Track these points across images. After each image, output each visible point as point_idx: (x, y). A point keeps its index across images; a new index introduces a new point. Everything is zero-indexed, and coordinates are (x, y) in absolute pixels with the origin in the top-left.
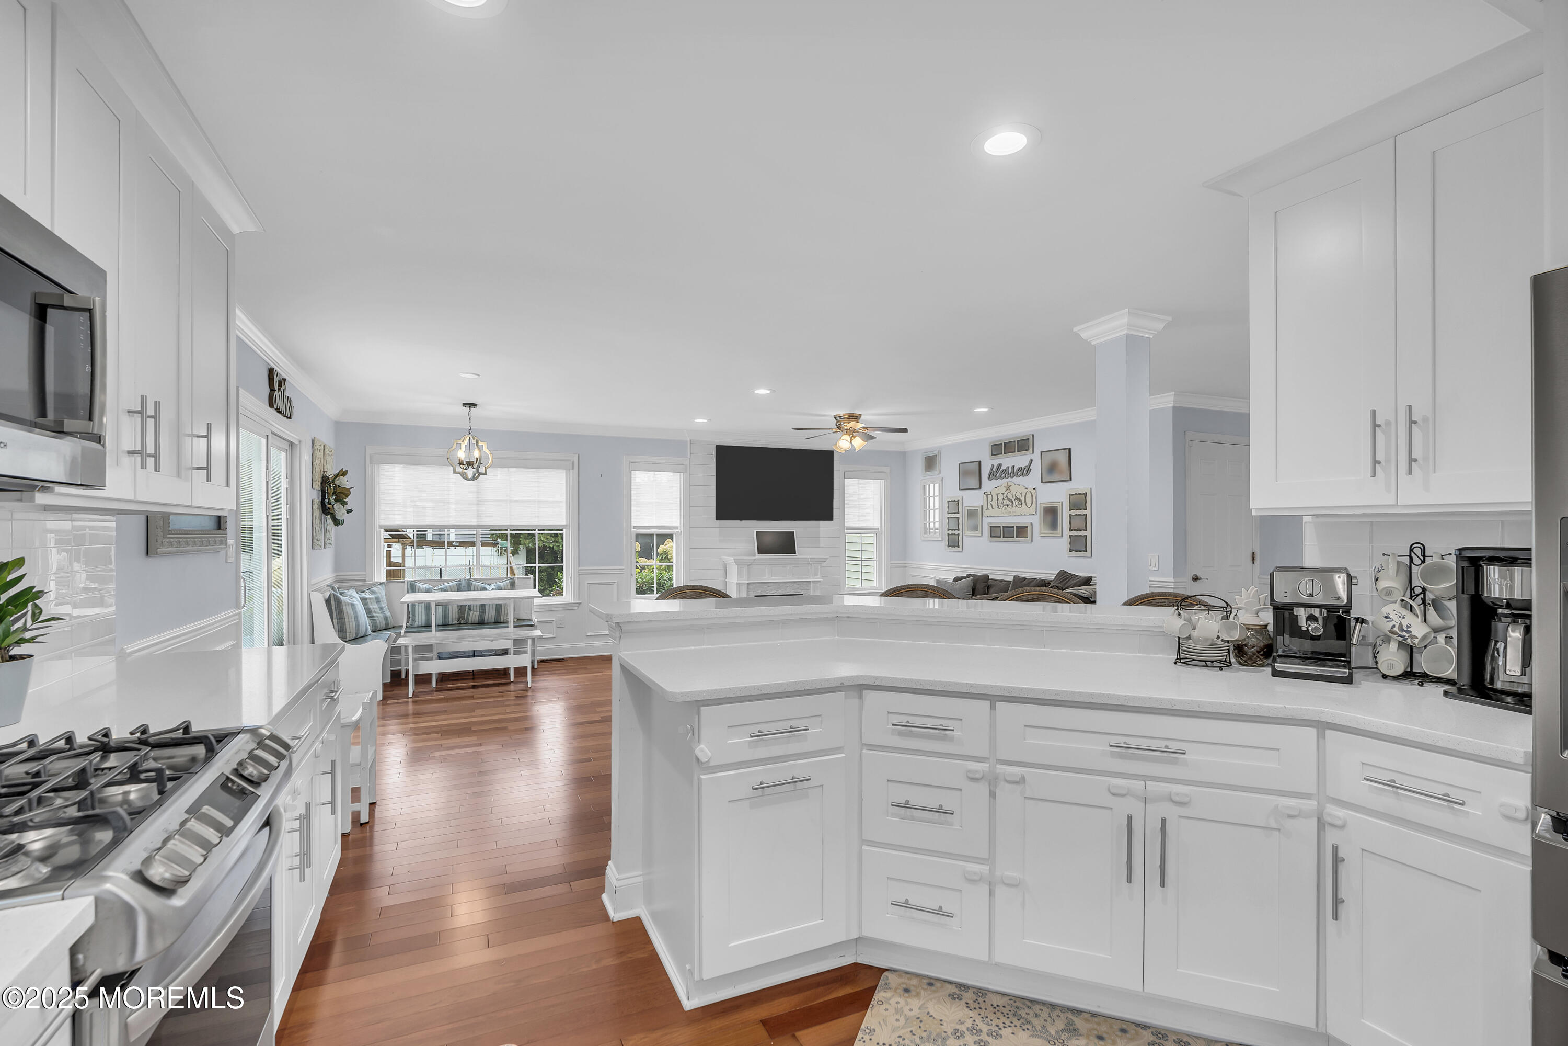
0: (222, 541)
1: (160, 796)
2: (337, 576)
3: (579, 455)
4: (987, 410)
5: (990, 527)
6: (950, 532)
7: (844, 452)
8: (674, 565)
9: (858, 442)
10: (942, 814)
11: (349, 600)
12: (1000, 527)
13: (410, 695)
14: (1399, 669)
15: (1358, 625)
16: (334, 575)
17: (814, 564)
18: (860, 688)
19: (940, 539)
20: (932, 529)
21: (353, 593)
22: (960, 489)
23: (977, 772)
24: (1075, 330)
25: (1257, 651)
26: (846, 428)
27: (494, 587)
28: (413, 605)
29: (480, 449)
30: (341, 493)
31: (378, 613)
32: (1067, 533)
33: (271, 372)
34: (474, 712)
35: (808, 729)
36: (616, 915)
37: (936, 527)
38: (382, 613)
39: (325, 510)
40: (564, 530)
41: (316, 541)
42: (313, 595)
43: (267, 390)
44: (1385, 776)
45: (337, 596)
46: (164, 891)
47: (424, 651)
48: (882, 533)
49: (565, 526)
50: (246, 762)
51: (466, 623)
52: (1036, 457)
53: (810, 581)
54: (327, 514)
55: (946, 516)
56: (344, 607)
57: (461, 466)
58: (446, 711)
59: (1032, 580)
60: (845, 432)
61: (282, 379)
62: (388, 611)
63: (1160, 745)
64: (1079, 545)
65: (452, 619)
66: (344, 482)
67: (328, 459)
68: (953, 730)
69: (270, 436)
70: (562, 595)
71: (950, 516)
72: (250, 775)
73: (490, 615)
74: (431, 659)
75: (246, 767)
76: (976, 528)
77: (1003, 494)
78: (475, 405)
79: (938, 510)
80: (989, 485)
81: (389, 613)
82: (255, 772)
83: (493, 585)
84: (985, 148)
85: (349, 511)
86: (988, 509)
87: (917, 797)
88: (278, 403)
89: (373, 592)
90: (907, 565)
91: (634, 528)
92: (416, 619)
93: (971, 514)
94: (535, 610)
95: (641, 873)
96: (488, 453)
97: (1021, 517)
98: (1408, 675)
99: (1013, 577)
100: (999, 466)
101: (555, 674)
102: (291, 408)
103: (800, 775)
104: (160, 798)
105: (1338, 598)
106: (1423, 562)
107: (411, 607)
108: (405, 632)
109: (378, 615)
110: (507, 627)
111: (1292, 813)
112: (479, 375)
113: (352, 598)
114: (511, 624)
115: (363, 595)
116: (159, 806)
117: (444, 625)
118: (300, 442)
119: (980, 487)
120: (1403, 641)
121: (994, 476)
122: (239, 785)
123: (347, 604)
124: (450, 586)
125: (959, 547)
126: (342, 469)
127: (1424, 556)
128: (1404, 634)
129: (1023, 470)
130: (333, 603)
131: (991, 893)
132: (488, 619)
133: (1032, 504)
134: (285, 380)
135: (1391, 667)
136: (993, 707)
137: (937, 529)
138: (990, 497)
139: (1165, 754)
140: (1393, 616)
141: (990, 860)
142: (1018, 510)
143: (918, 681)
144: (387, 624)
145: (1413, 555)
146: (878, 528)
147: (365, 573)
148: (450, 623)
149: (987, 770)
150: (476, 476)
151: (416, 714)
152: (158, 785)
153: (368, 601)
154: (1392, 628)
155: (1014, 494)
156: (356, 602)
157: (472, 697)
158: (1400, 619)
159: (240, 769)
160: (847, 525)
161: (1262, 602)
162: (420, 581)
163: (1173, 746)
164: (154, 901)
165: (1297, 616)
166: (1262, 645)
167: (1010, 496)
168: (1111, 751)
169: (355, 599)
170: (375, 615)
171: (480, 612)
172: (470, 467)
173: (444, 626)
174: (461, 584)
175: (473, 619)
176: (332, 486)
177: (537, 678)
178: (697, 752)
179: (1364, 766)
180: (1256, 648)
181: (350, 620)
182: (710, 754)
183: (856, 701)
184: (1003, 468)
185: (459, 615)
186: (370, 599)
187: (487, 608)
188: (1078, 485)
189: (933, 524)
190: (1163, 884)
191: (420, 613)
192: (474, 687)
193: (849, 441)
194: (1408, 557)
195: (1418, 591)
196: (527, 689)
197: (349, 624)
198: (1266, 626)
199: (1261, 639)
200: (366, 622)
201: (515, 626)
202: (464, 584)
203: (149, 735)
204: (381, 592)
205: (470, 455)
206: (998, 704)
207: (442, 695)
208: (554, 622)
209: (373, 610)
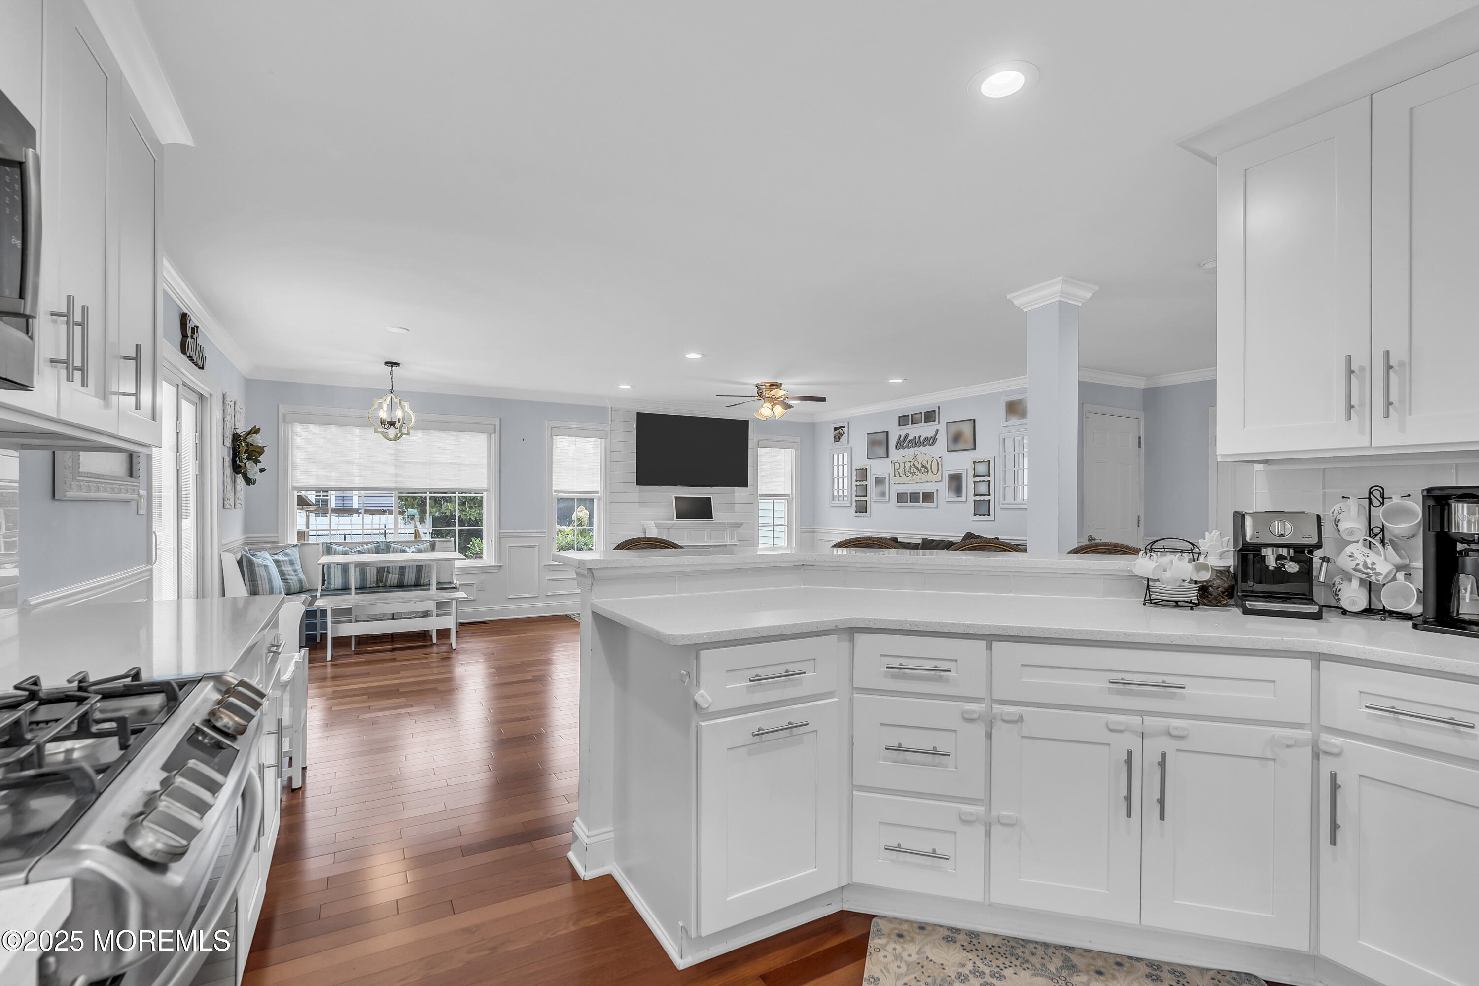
0: (134, 490)
1: (123, 752)
2: (247, 538)
3: (500, 419)
4: (901, 381)
5: (898, 493)
6: (858, 499)
7: (765, 419)
8: (594, 529)
9: (779, 410)
10: (936, 756)
11: (263, 562)
12: (907, 493)
13: (329, 658)
14: (1362, 605)
15: (1325, 564)
16: (243, 537)
17: (730, 528)
18: (851, 631)
19: (849, 505)
20: (841, 496)
21: (266, 554)
22: (868, 458)
23: (973, 712)
24: (1008, 297)
25: (1222, 592)
26: (767, 396)
27: (414, 550)
28: (329, 567)
29: (403, 408)
30: (253, 451)
31: (292, 576)
32: (972, 498)
33: (184, 317)
34: (399, 674)
35: (805, 673)
36: (586, 874)
37: (844, 494)
38: (296, 575)
39: (237, 468)
40: (485, 494)
41: (226, 499)
42: (224, 555)
43: (178, 336)
44: (1387, 704)
45: (249, 557)
46: (156, 866)
47: (344, 614)
48: (792, 500)
49: (486, 490)
50: (220, 711)
51: (385, 586)
52: (942, 427)
53: (727, 545)
54: (238, 473)
55: (855, 483)
56: (257, 569)
57: (383, 426)
58: (369, 673)
59: (941, 542)
60: (766, 400)
61: (195, 326)
62: (302, 573)
63: (1158, 680)
64: (982, 508)
65: (370, 581)
66: (258, 440)
67: (238, 415)
68: (950, 671)
69: (181, 386)
70: (482, 557)
71: (858, 483)
72: (225, 726)
73: (410, 577)
74: (350, 621)
75: (221, 718)
76: (883, 494)
77: (910, 462)
78: (397, 364)
79: (846, 478)
80: (896, 455)
81: (304, 576)
82: (231, 723)
83: (413, 547)
84: (982, 90)
85: (262, 470)
86: (895, 476)
87: (910, 740)
88: (191, 351)
89: (287, 554)
90: (815, 530)
91: (556, 492)
92: (332, 582)
93: (879, 481)
94: (456, 573)
95: (612, 829)
96: (411, 413)
97: (928, 483)
98: (1369, 612)
99: (921, 540)
100: (907, 436)
101: (478, 635)
102: (203, 358)
103: (796, 721)
104: (124, 753)
105: (1309, 538)
106: (1383, 504)
107: (326, 571)
108: (321, 595)
109: (292, 577)
110: (429, 589)
111: (1288, 743)
112: (408, 330)
113: (264, 559)
114: (434, 586)
115: (276, 557)
116: (126, 763)
117: (360, 588)
118: (211, 395)
119: (888, 456)
120: (1367, 578)
121: (902, 445)
122: (212, 738)
123: (260, 566)
124: (368, 548)
125: (866, 512)
126: (255, 426)
127: (1383, 498)
128: (1369, 571)
129: (929, 439)
130: (244, 564)
131: (988, 834)
132: (408, 582)
133: (938, 471)
134: (197, 327)
135: (1354, 603)
136: (990, 648)
137: (846, 496)
138: (897, 465)
139: (1162, 689)
140: (1357, 554)
141: (988, 802)
142: (924, 478)
143: (914, 623)
144: (301, 587)
145: (1372, 497)
146: (789, 495)
147: (277, 535)
148: (368, 586)
149: (984, 710)
150: (399, 436)
151: (335, 678)
152: (120, 739)
153: (282, 563)
154: (1356, 566)
155: (920, 463)
156: (269, 564)
157: (394, 660)
158: (1364, 557)
159: (213, 720)
160: (760, 492)
161: (1225, 544)
162: (336, 544)
163: (1170, 680)
164: (148, 878)
165: (1264, 556)
166: (1226, 585)
167: (916, 464)
168: (1109, 688)
169: (267, 561)
170: (288, 577)
171: (399, 575)
172: (392, 426)
173: (362, 588)
174: (379, 546)
175: (392, 582)
176: (243, 444)
177: (460, 641)
178: (697, 697)
179: (1362, 694)
180: (1220, 589)
181: (263, 582)
182: (710, 699)
183: (846, 645)
184: (910, 437)
185: (377, 579)
186: (283, 561)
187: (407, 570)
188: (979, 454)
189: (841, 491)
190: (1162, 817)
191: (336, 576)
192: (394, 650)
193: (771, 408)
194: (1368, 499)
195: (1376, 530)
196: (451, 650)
197: (262, 587)
198: (1229, 567)
199: (1225, 579)
200: (280, 584)
201: (437, 589)
202: (383, 546)
203: (89, 684)
204: (295, 553)
205: (392, 415)
206: (995, 644)
207: (363, 658)
208: (475, 584)
209: (286, 572)
